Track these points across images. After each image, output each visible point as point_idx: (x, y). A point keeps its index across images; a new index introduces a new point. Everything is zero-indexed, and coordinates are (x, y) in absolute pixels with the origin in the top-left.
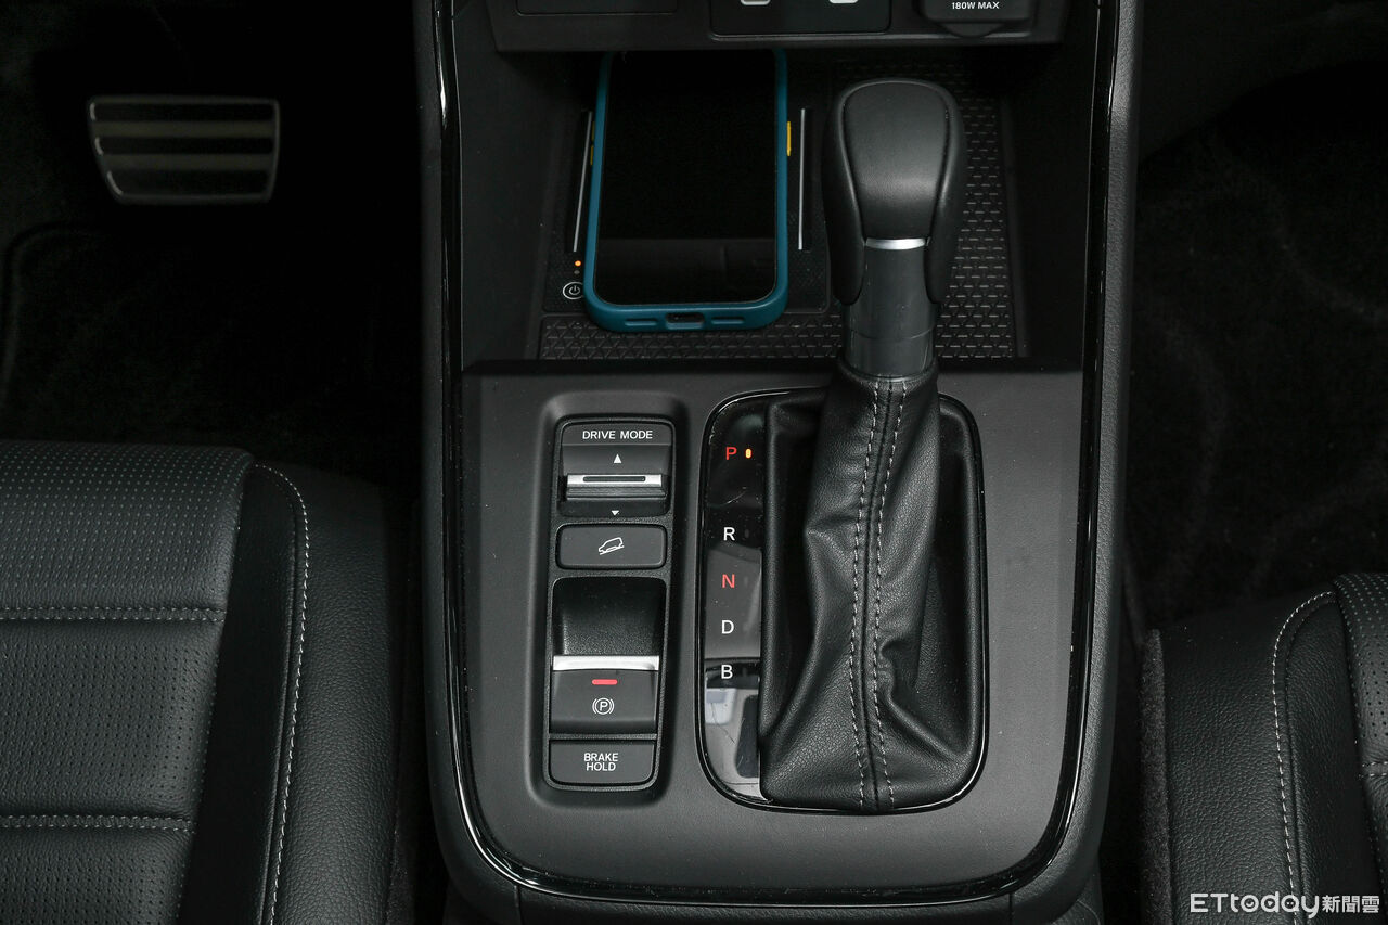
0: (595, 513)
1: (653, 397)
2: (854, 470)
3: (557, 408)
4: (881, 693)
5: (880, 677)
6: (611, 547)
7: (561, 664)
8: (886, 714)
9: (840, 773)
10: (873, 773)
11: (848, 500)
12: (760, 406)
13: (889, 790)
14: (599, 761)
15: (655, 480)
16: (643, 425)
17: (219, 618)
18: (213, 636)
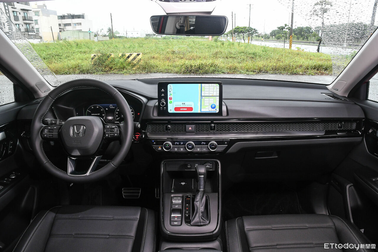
0: (176, 204)
1: (181, 195)
2: (198, 197)
3: (172, 195)
4: (201, 216)
5: (201, 215)
6: (177, 206)
7: (172, 215)
8: (201, 218)
9: (198, 222)
10: (200, 222)
11: (198, 200)
12: (190, 195)
13: (202, 224)
14: (175, 223)
15: (181, 201)
16: (180, 197)
17: (138, 219)
18: (138, 221)
